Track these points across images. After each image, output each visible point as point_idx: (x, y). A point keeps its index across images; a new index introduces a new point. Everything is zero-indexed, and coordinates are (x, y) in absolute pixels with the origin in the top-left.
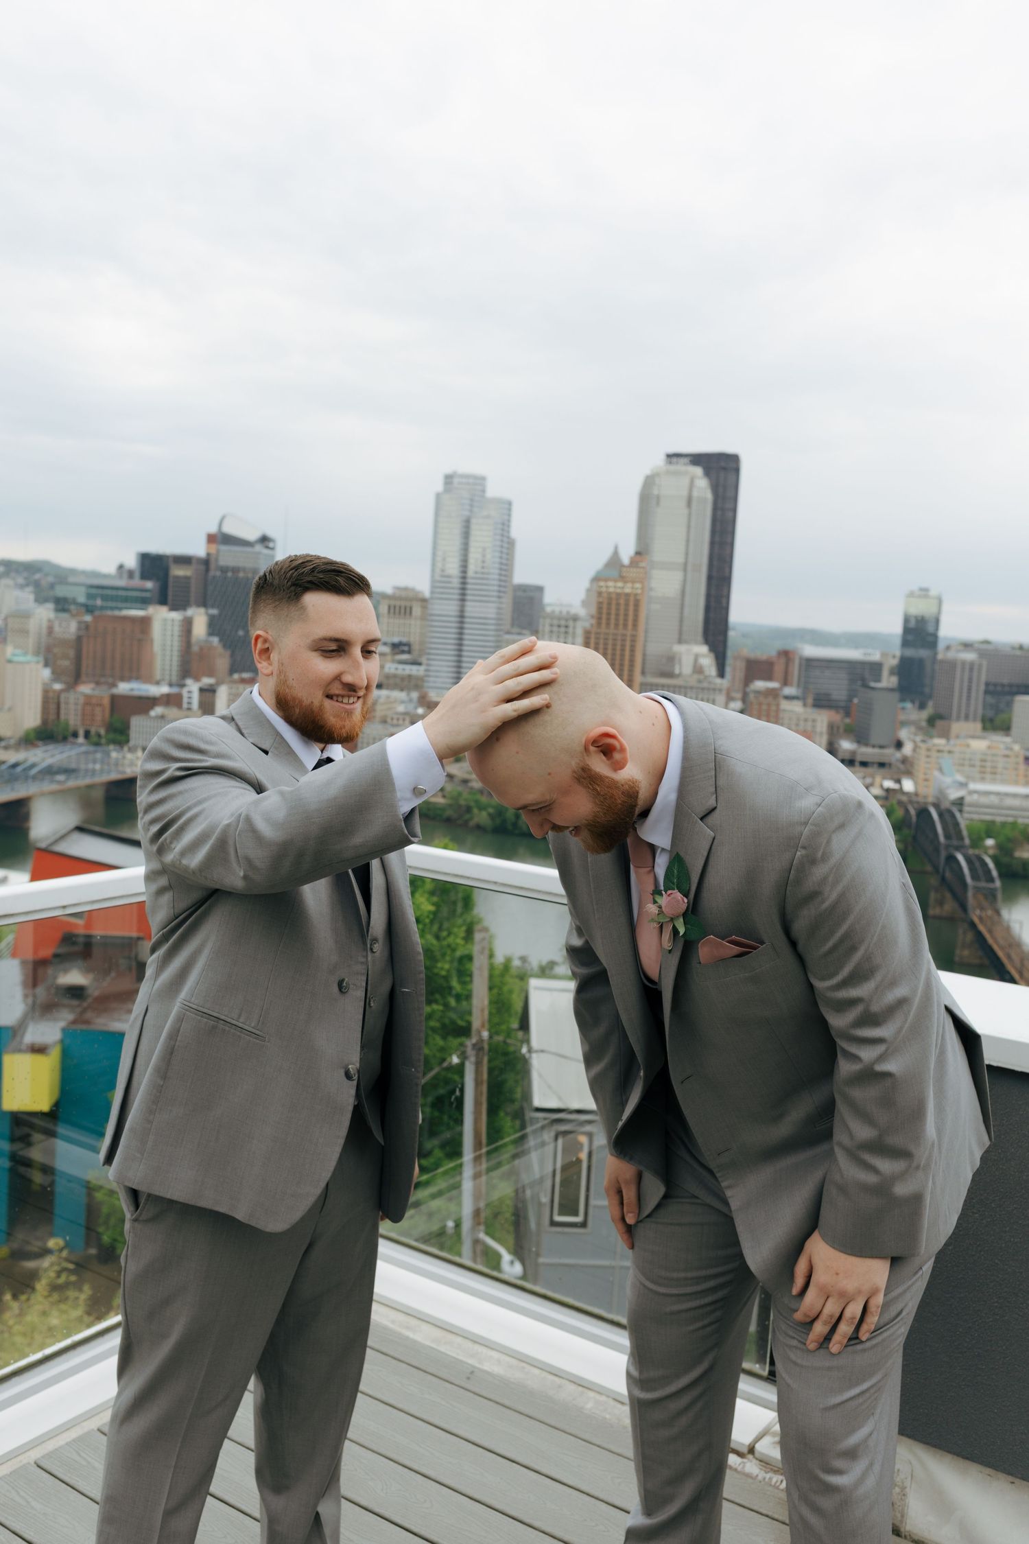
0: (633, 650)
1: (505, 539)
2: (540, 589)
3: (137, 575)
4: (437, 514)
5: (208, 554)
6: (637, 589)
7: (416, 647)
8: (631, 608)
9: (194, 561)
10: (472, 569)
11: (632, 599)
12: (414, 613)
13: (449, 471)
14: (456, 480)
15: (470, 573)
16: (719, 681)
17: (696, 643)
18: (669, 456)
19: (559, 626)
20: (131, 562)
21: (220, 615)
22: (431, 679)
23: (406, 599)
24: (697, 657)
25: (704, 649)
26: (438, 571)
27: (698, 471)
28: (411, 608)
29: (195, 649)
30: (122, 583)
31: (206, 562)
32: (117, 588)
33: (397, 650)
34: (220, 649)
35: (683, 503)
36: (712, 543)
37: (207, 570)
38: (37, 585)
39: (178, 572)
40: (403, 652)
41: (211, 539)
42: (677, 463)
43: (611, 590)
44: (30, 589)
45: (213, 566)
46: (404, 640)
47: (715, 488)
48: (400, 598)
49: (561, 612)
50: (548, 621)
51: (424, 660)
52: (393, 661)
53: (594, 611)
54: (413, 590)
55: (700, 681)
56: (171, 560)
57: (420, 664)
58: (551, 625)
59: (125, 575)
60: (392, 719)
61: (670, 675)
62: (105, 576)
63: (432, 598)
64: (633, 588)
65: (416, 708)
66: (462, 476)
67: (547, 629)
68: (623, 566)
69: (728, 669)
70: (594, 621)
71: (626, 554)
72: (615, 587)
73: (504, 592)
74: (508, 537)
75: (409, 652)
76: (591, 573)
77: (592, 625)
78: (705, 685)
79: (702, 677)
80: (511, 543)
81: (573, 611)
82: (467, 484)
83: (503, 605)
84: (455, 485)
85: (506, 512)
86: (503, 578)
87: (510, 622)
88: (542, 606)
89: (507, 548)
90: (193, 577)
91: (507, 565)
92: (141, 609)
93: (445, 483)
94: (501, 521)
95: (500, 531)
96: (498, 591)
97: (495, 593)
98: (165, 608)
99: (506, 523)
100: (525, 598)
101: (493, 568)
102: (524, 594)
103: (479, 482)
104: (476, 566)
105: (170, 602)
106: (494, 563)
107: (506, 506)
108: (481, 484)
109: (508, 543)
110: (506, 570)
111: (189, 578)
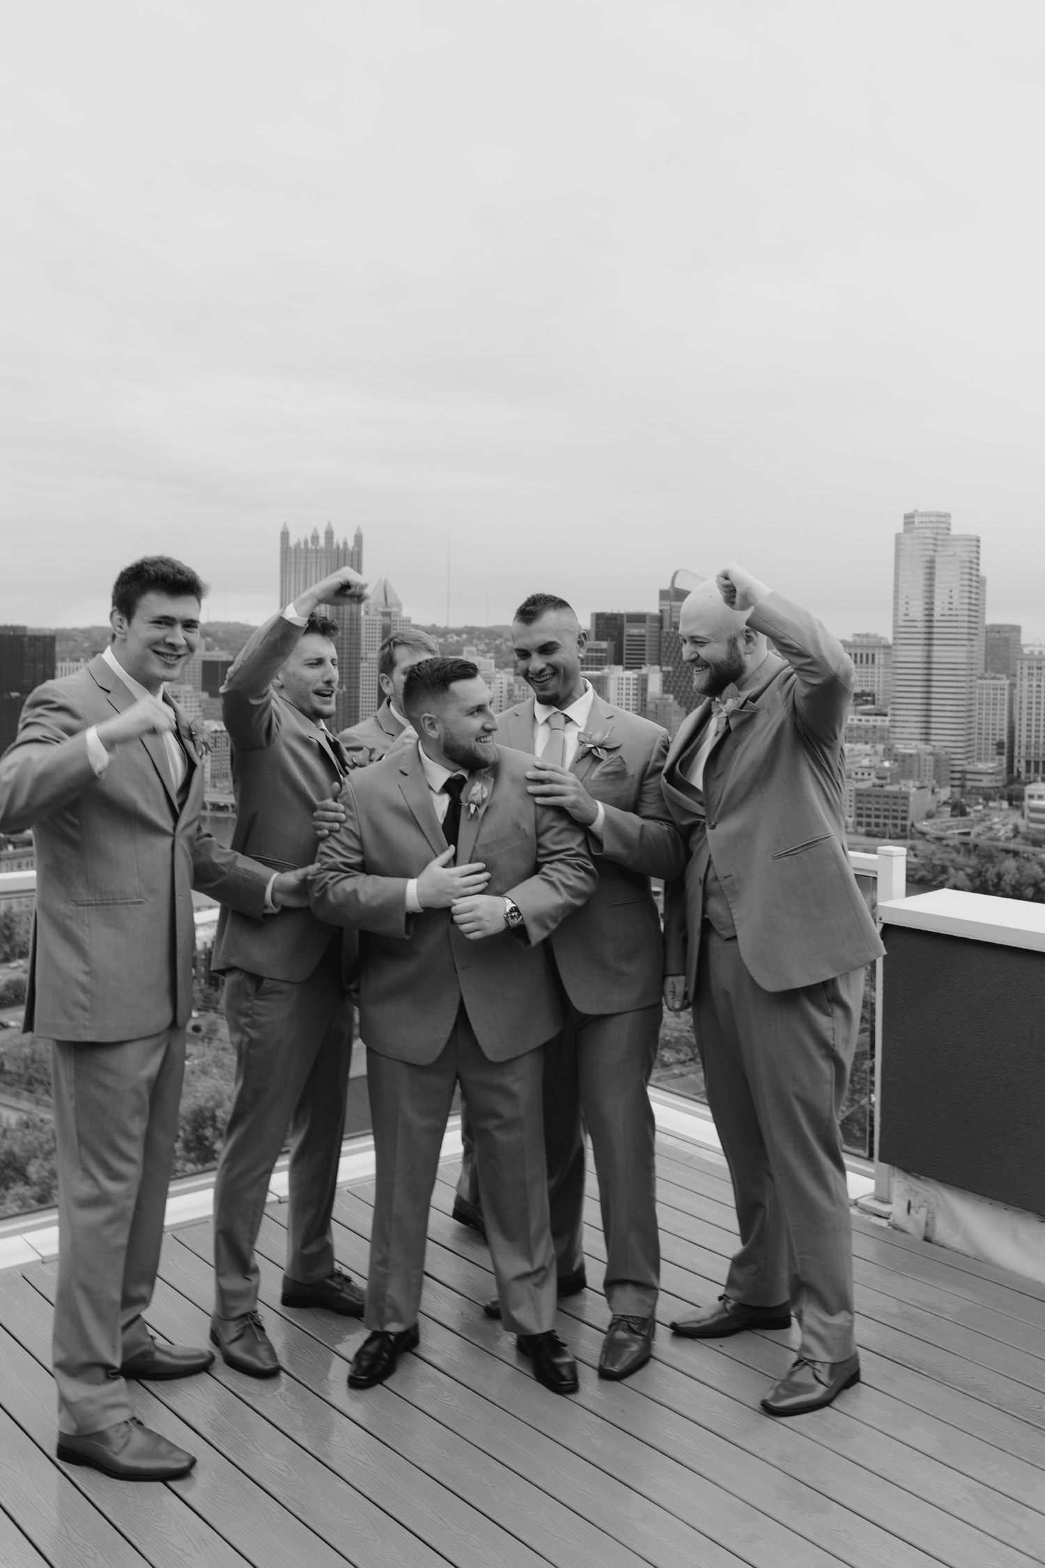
1: (974, 578)
2: (1017, 629)
3: (593, 635)
4: (897, 557)
5: (661, 611)
7: (880, 697)
9: (648, 618)
10: (937, 612)
12: (876, 660)
13: (909, 511)
14: (917, 520)
15: (937, 617)
19: (1039, 669)
21: (674, 672)
22: (897, 730)
23: (868, 647)
26: (901, 616)
28: (873, 655)
29: (651, 707)
31: (660, 619)
33: (860, 701)
34: (675, 706)
37: (661, 628)
38: (498, 650)
39: (632, 630)
40: (867, 702)
41: (664, 595)
44: (492, 655)
45: (666, 622)
46: (867, 690)
48: (862, 646)
49: (1040, 653)
50: (1026, 663)
51: (890, 712)
52: (855, 713)
54: (875, 636)
56: (625, 619)
57: (885, 715)
58: (1029, 668)
60: (856, 774)
63: (894, 644)
65: (882, 761)
66: (923, 515)
67: (1026, 671)
73: (976, 634)
74: (977, 576)
75: (873, 703)
80: (981, 582)
82: (931, 522)
83: (974, 649)
84: (916, 525)
85: (975, 549)
86: (973, 619)
87: (983, 666)
88: (1019, 647)
89: (977, 588)
90: (647, 634)
91: (977, 605)
92: (597, 669)
93: (905, 524)
94: (968, 559)
95: (968, 570)
96: (969, 634)
97: (965, 637)
98: (620, 668)
99: (975, 561)
100: (999, 639)
101: (961, 609)
102: (997, 636)
103: (943, 520)
104: (943, 609)
105: (625, 661)
106: (963, 603)
107: (975, 543)
108: (945, 522)
109: (977, 582)
110: (976, 611)
111: (644, 636)
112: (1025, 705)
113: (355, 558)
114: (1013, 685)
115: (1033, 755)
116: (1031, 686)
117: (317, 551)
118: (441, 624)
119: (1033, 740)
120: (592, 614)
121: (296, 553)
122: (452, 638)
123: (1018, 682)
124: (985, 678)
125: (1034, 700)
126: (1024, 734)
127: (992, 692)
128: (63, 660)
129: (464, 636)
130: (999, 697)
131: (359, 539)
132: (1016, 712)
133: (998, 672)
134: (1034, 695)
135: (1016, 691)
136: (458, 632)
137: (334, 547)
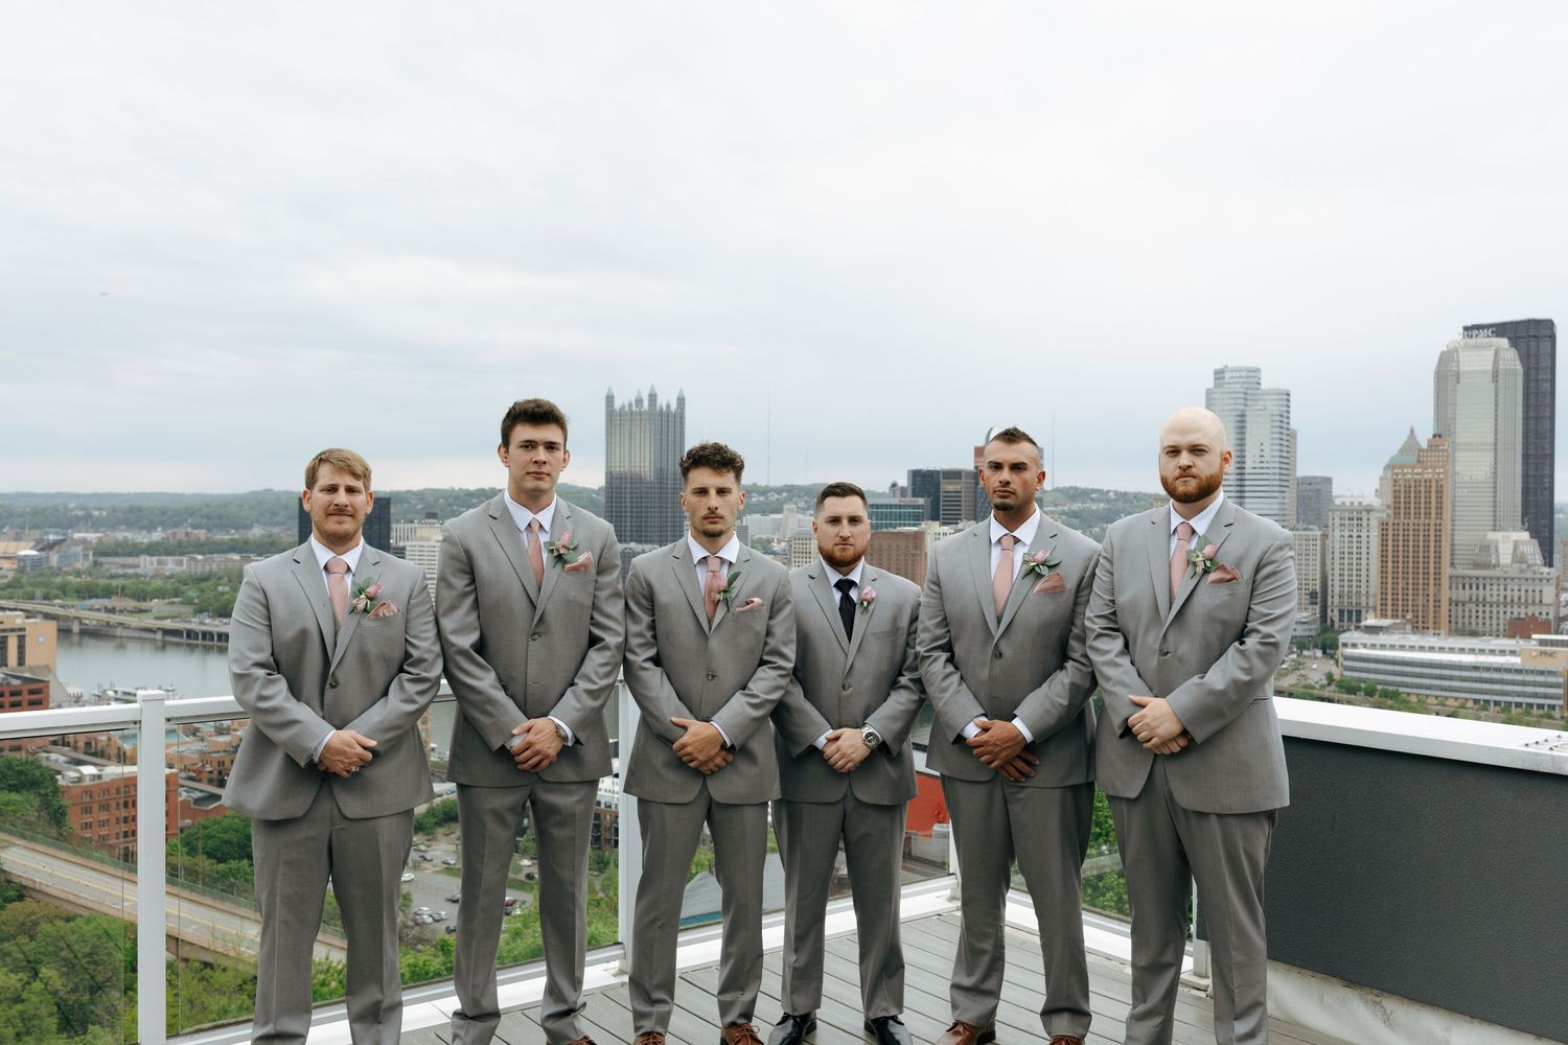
0: (1438, 541)
1: (1285, 431)
2: (1328, 481)
3: (910, 492)
5: (976, 468)
6: (1438, 474)
8: (1433, 494)
9: (963, 475)
10: (1249, 464)
11: (1434, 484)
13: (1220, 366)
14: (1227, 375)
15: (1248, 470)
16: (1546, 569)
17: (1514, 530)
18: (1466, 329)
19: (1351, 519)
20: (904, 482)
24: (1516, 544)
25: (1525, 535)
27: (1504, 342)
30: (895, 501)
32: (891, 506)
35: (1489, 378)
36: (1526, 419)
37: (977, 483)
39: (948, 486)
42: (1476, 336)
43: (1410, 476)
44: (812, 512)
47: (1525, 359)
49: (1352, 503)
50: (1337, 514)
53: (1389, 500)
55: (1522, 571)
56: (941, 476)
58: (1341, 519)
59: (898, 493)
61: (1487, 566)
62: (880, 495)
64: (1433, 473)
66: (1234, 370)
67: (1337, 522)
68: (1421, 450)
69: (1556, 557)
70: (1391, 512)
71: (1424, 437)
72: (1412, 473)
73: (1287, 487)
74: (1288, 429)
76: (1386, 461)
77: (1388, 515)
78: (1529, 574)
79: (1524, 566)
80: (1291, 436)
81: (1366, 502)
82: (1240, 377)
83: (1286, 501)
84: (1227, 380)
85: (1285, 403)
86: (1284, 472)
87: (1295, 517)
88: (1330, 499)
89: (1288, 441)
90: (963, 490)
91: (1288, 458)
92: (914, 525)
93: (1215, 379)
94: (1278, 413)
95: (1278, 424)
96: (1281, 486)
97: (1277, 489)
98: (938, 523)
99: (1285, 414)
100: (1310, 490)
101: (1273, 462)
102: (1309, 487)
103: (1254, 373)
104: (1254, 462)
105: (941, 517)
106: (1273, 456)
107: (1285, 397)
108: (1254, 377)
109: (1288, 435)
110: (1288, 464)
111: (960, 492)
112: (1337, 556)
113: (678, 420)
114: (1325, 536)
115: (1346, 604)
116: (1343, 536)
117: (641, 414)
118: (762, 483)
119: (1346, 589)
120: (909, 471)
121: (620, 415)
122: (773, 496)
123: (1331, 533)
124: (1298, 530)
125: (1346, 550)
126: (1337, 583)
127: (1304, 542)
128: (398, 521)
129: (785, 494)
130: (1311, 547)
131: (681, 401)
132: (1328, 562)
133: (1309, 523)
134: (1347, 545)
135: (1328, 542)
136: (779, 491)
137: (658, 409)
